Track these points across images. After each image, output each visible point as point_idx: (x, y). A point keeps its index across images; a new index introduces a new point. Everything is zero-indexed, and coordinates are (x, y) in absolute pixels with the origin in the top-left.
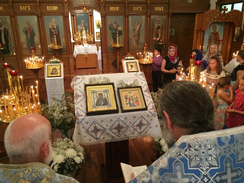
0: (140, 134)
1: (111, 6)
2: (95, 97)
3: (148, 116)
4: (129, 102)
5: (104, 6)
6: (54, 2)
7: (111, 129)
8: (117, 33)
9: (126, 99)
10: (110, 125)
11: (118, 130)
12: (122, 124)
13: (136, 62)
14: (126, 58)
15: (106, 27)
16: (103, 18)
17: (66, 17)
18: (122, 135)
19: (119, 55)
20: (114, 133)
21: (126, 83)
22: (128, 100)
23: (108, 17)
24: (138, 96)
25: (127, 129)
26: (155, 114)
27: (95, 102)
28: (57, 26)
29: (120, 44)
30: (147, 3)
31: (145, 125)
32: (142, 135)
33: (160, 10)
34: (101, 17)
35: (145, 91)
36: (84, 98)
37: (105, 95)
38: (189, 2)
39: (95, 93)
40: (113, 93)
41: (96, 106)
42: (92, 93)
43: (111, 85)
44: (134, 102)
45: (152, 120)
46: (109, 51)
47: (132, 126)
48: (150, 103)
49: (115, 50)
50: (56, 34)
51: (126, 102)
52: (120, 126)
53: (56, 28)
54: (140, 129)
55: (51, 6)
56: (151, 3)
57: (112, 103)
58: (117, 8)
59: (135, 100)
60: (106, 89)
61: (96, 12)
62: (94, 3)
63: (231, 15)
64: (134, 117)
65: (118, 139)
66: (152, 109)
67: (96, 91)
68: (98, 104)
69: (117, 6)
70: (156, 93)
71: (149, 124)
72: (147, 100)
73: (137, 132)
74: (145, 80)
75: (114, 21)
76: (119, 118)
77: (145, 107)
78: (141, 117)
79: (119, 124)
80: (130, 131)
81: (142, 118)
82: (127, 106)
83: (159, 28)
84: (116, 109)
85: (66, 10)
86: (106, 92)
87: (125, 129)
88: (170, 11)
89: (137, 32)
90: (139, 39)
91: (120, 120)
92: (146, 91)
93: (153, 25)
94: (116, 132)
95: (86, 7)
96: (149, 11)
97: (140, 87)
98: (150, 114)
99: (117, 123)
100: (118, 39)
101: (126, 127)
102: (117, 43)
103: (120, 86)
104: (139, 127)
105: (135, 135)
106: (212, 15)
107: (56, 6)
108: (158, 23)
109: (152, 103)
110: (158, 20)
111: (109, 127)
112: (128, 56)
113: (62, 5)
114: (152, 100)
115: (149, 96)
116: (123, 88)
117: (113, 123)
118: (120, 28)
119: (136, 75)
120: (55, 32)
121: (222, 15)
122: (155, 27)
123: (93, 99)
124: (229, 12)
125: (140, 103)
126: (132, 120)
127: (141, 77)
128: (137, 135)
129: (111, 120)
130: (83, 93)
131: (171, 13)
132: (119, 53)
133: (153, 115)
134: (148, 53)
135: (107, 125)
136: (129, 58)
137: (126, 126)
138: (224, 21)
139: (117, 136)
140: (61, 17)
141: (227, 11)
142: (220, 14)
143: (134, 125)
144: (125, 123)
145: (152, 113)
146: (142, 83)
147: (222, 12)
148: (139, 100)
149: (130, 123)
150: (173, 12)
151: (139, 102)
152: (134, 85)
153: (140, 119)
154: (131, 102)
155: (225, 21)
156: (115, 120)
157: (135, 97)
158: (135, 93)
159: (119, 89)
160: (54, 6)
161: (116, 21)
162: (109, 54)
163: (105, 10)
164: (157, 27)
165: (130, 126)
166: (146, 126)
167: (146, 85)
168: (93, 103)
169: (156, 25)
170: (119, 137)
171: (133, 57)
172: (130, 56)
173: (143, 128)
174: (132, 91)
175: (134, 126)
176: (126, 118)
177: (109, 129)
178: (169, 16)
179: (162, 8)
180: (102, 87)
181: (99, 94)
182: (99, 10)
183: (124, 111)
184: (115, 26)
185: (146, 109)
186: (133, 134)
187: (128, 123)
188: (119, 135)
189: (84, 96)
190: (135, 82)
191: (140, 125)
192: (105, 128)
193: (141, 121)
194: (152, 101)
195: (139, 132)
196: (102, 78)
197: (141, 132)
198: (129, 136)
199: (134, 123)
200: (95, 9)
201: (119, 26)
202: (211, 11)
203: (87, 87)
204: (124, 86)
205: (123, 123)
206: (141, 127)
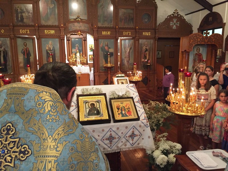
0: (132, 146)
1: (104, 31)
2: (87, 107)
3: (140, 126)
4: (121, 113)
5: (97, 30)
6: (51, 27)
7: (102, 140)
8: (108, 54)
9: (118, 109)
10: (102, 135)
11: (110, 141)
12: (114, 135)
13: (127, 79)
14: (117, 75)
15: (99, 49)
16: (96, 41)
17: (62, 40)
18: (114, 147)
19: (110, 74)
20: (106, 144)
21: (118, 94)
22: (120, 110)
23: (100, 40)
24: (130, 107)
25: (119, 140)
26: (147, 125)
27: (87, 112)
28: (54, 47)
29: (111, 64)
30: (135, 29)
31: (137, 136)
32: (134, 147)
33: (148, 35)
34: (94, 40)
35: (136, 102)
36: (75, 108)
37: (97, 105)
38: (173, 28)
39: (88, 103)
40: (105, 103)
41: (88, 115)
42: (84, 103)
43: (103, 96)
44: (126, 112)
45: (144, 130)
46: (100, 71)
47: (124, 137)
48: (142, 113)
49: (107, 70)
50: (52, 54)
51: (118, 112)
52: (112, 136)
53: (53, 49)
54: (133, 140)
55: (49, 30)
56: (139, 29)
57: (104, 113)
58: (109, 33)
59: (127, 111)
60: (98, 99)
61: (90, 35)
62: (88, 28)
63: (212, 38)
64: (127, 127)
65: (110, 150)
66: (144, 119)
67: (89, 101)
68: (90, 114)
69: (109, 31)
70: (147, 105)
71: (142, 135)
72: (139, 111)
73: (129, 144)
74: (136, 91)
75: (106, 44)
76: (111, 128)
77: (137, 117)
78: (133, 127)
79: (111, 134)
80: (122, 142)
81: (135, 128)
82: (119, 116)
83: (146, 50)
84: (108, 118)
85: (62, 33)
86: (98, 102)
87: (117, 140)
88: (157, 36)
91: (112, 131)
92: (138, 102)
93: (142, 48)
94: (108, 144)
95: (80, 31)
96: (137, 36)
97: (132, 98)
98: (142, 125)
99: (109, 133)
100: (109, 59)
101: (118, 138)
102: (108, 64)
103: (112, 97)
104: (132, 138)
105: (127, 146)
106: (195, 38)
107: (53, 30)
108: (146, 46)
109: (144, 114)
110: (146, 43)
111: (100, 138)
112: (119, 74)
113: (59, 29)
114: (143, 110)
115: (140, 106)
116: (115, 99)
117: (104, 133)
118: (111, 50)
119: (128, 87)
120: (51, 53)
121: (204, 38)
122: (143, 50)
123: (85, 109)
124: (211, 36)
125: (132, 114)
126: (124, 130)
127: (133, 89)
128: (129, 147)
129: (103, 130)
130: (75, 103)
131: (158, 38)
132: (110, 72)
133: (145, 125)
134: (137, 71)
135: (99, 136)
136: (120, 75)
137: (118, 136)
138: (206, 43)
139: (109, 147)
140: (57, 40)
141: (209, 34)
143: (126, 135)
144: (117, 134)
145: (145, 124)
146: (133, 94)
147: (205, 35)
148: (131, 110)
149: (122, 133)
150: (160, 37)
151: (131, 112)
152: (126, 96)
153: (132, 130)
154: (123, 112)
155: (208, 43)
156: (106, 130)
157: (127, 107)
158: (127, 104)
159: (111, 99)
160: (51, 30)
161: (108, 44)
162: (101, 74)
163: (97, 34)
164: (145, 50)
165: (122, 137)
166: (139, 137)
167: (138, 96)
168: (85, 113)
169: (144, 48)
170: (111, 149)
171: (123, 75)
172: (121, 74)
173: (136, 139)
174: (123, 102)
175: (126, 137)
176: (118, 128)
178: (155, 40)
179: (149, 33)
180: (94, 98)
181: (91, 104)
182: (92, 34)
183: (116, 121)
184: (106, 48)
185: (138, 119)
186: (126, 145)
187: (120, 134)
188: (111, 146)
189: (76, 106)
190: (127, 93)
191: (133, 136)
192: (97, 139)
193: (133, 132)
194: (144, 112)
195: (131, 143)
196: (94, 89)
197: (134, 143)
198: (121, 148)
199: (127, 133)
200: (89, 33)
201: (110, 48)
202: (195, 34)
203: (80, 97)
204: (116, 96)
205: (115, 133)
206: (134, 138)
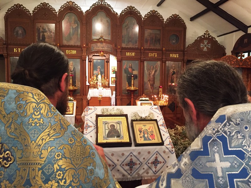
0: (155, 174)
1: (128, 52)
2: (107, 128)
3: (164, 152)
4: (143, 136)
5: (121, 51)
6: (73, 47)
7: (122, 165)
8: (132, 77)
9: (140, 132)
10: (122, 160)
11: (130, 167)
12: (134, 159)
13: (151, 103)
14: (141, 99)
15: (122, 71)
16: (119, 62)
17: (83, 60)
18: (134, 174)
19: (133, 98)
20: (125, 171)
21: (141, 115)
22: (142, 133)
23: (124, 62)
24: (154, 130)
25: (140, 166)
26: (172, 151)
27: (107, 133)
28: (74, 68)
29: (135, 87)
30: (162, 50)
31: (161, 162)
32: (157, 176)
33: (175, 57)
34: (117, 61)
35: (161, 125)
36: (94, 129)
37: (117, 127)
38: (204, 50)
39: (107, 124)
40: (126, 125)
41: (107, 137)
42: (103, 123)
43: (125, 117)
44: (149, 136)
45: (168, 157)
46: (123, 94)
47: (146, 163)
48: (167, 138)
49: (130, 93)
50: (72, 75)
51: (140, 135)
52: (132, 161)
53: (73, 70)
54: (156, 168)
55: (71, 50)
56: (166, 50)
57: (124, 135)
58: (133, 54)
59: (150, 134)
60: (119, 120)
61: (113, 56)
62: (111, 48)
63: (248, 61)
64: (149, 153)
65: (130, 178)
66: (169, 145)
67: (108, 122)
68: (109, 135)
69: (133, 52)
70: (173, 130)
71: (166, 162)
72: (164, 135)
73: (152, 172)
74: (161, 113)
75: (129, 65)
76: (131, 153)
77: (160, 141)
78: (157, 153)
79: (131, 159)
80: (144, 169)
82: (141, 140)
83: (174, 73)
84: (129, 141)
85: (84, 54)
86: (118, 123)
87: (138, 166)
88: (186, 58)
89: (152, 77)
90: (154, 83)
91: (133, 155)
92: (162, 125)
93: (169, 71)
94: (127, 170)
95: (103, 52)
96: (164, 57)
97: (156, 120)
98: (167, 150)
99: (129, 158)
100: (132, 82)
101: (139, 164)
102: (131, 86)
103: (133, 118)
104: (155, 165)
105: (149, 174)
106: (228, 60)
107: (75, 50)
108: (174, 69)
109: (169, 138)
110: (174, 65)
111: (120, 163)
112: (143, 97)
113: (81, 49)
115: (165, 130)
116: (137, 120)
117: (124, 158)
118: (135, 72)
119: (151, 109)
120: (71, 74)
121: (239, 60)
122: (170, 72)
123: (104, 130)
124: (246, 58)
126: (146, 155)
127: (157, 111)
128: (152, 175)
129: (123, 154)
130: (94, 124)
131: (186, 60)
132: (134, 96)
133: (170, 151)
134: (163, 95)
135: (118, 160)
136: (144, 99)
137: (139, 162)
139: (129, 174)
140: (78, 60)
141: (244, 57)
142: (237, 60)
144: (138, 159)
145: (170, 149)
146: (158, 117)
147: (239, 58)
148: (155, 134)
149: (144, 159)
150: (189, 59)
151: (154, 136)
152: (149, 118)
153: (155, 156)
154: (146, 135)
155: (242, 67)
156: (127, 154)
157: (150, 130)
158: (150, 127)
159: (132, 121)
160: (73, 50)
161: (131, 65)
162: (124, 97)
163: (121, 55)
164: (173, 73)
165: (144, 163)
166: (162, 164)
167: (162, 119)
168: (104, 134)
169: (172, 71)
170: (131, 176)
171: (147, 99)
172: (145, 97)
173: (159, 166)
174: (146, 125)
175: (149, 163)
176: (139, 153)
177: (120, 165)
178: (184, 63)
179: (177, 55)
180: (115, 119)
181: (111, 126)
182: (115, 55)
183: (137, 145)
184: (130, 69)
185: (162, 144)
186: (148, 173)
187: (141, 160)
188: (131, 173)
189: (94, 127)
190: (150, 115)
191: (156, 162)
192: (116, 164)
193: (156, 158)
194: (168, 136)
195: (154, 171)
196: (114, 109)
197: (157, 171)
198: (142, 175)
199: (149, 160)
200: (112, 54)
201: (134, 70)
202: (228, 56)
203: (99, 117)
204: (139, 118)
205: (136, 158)
206: (157, 165)
